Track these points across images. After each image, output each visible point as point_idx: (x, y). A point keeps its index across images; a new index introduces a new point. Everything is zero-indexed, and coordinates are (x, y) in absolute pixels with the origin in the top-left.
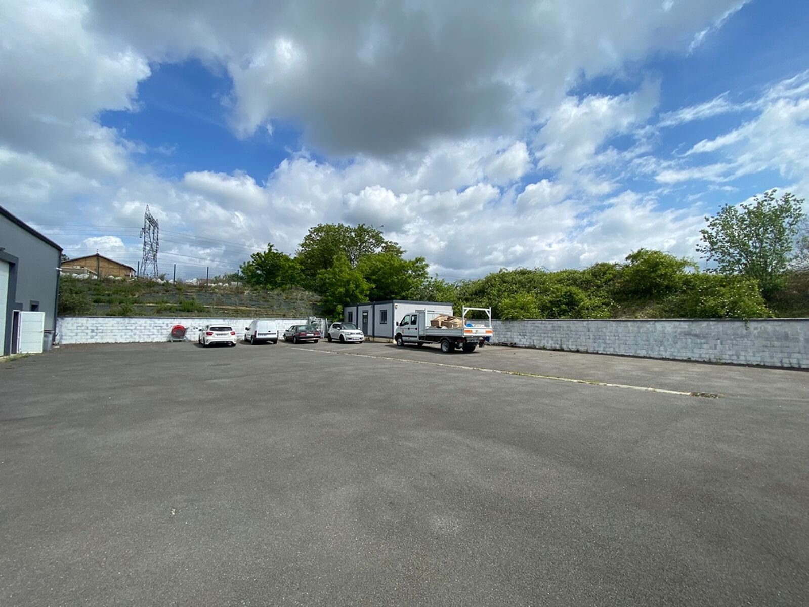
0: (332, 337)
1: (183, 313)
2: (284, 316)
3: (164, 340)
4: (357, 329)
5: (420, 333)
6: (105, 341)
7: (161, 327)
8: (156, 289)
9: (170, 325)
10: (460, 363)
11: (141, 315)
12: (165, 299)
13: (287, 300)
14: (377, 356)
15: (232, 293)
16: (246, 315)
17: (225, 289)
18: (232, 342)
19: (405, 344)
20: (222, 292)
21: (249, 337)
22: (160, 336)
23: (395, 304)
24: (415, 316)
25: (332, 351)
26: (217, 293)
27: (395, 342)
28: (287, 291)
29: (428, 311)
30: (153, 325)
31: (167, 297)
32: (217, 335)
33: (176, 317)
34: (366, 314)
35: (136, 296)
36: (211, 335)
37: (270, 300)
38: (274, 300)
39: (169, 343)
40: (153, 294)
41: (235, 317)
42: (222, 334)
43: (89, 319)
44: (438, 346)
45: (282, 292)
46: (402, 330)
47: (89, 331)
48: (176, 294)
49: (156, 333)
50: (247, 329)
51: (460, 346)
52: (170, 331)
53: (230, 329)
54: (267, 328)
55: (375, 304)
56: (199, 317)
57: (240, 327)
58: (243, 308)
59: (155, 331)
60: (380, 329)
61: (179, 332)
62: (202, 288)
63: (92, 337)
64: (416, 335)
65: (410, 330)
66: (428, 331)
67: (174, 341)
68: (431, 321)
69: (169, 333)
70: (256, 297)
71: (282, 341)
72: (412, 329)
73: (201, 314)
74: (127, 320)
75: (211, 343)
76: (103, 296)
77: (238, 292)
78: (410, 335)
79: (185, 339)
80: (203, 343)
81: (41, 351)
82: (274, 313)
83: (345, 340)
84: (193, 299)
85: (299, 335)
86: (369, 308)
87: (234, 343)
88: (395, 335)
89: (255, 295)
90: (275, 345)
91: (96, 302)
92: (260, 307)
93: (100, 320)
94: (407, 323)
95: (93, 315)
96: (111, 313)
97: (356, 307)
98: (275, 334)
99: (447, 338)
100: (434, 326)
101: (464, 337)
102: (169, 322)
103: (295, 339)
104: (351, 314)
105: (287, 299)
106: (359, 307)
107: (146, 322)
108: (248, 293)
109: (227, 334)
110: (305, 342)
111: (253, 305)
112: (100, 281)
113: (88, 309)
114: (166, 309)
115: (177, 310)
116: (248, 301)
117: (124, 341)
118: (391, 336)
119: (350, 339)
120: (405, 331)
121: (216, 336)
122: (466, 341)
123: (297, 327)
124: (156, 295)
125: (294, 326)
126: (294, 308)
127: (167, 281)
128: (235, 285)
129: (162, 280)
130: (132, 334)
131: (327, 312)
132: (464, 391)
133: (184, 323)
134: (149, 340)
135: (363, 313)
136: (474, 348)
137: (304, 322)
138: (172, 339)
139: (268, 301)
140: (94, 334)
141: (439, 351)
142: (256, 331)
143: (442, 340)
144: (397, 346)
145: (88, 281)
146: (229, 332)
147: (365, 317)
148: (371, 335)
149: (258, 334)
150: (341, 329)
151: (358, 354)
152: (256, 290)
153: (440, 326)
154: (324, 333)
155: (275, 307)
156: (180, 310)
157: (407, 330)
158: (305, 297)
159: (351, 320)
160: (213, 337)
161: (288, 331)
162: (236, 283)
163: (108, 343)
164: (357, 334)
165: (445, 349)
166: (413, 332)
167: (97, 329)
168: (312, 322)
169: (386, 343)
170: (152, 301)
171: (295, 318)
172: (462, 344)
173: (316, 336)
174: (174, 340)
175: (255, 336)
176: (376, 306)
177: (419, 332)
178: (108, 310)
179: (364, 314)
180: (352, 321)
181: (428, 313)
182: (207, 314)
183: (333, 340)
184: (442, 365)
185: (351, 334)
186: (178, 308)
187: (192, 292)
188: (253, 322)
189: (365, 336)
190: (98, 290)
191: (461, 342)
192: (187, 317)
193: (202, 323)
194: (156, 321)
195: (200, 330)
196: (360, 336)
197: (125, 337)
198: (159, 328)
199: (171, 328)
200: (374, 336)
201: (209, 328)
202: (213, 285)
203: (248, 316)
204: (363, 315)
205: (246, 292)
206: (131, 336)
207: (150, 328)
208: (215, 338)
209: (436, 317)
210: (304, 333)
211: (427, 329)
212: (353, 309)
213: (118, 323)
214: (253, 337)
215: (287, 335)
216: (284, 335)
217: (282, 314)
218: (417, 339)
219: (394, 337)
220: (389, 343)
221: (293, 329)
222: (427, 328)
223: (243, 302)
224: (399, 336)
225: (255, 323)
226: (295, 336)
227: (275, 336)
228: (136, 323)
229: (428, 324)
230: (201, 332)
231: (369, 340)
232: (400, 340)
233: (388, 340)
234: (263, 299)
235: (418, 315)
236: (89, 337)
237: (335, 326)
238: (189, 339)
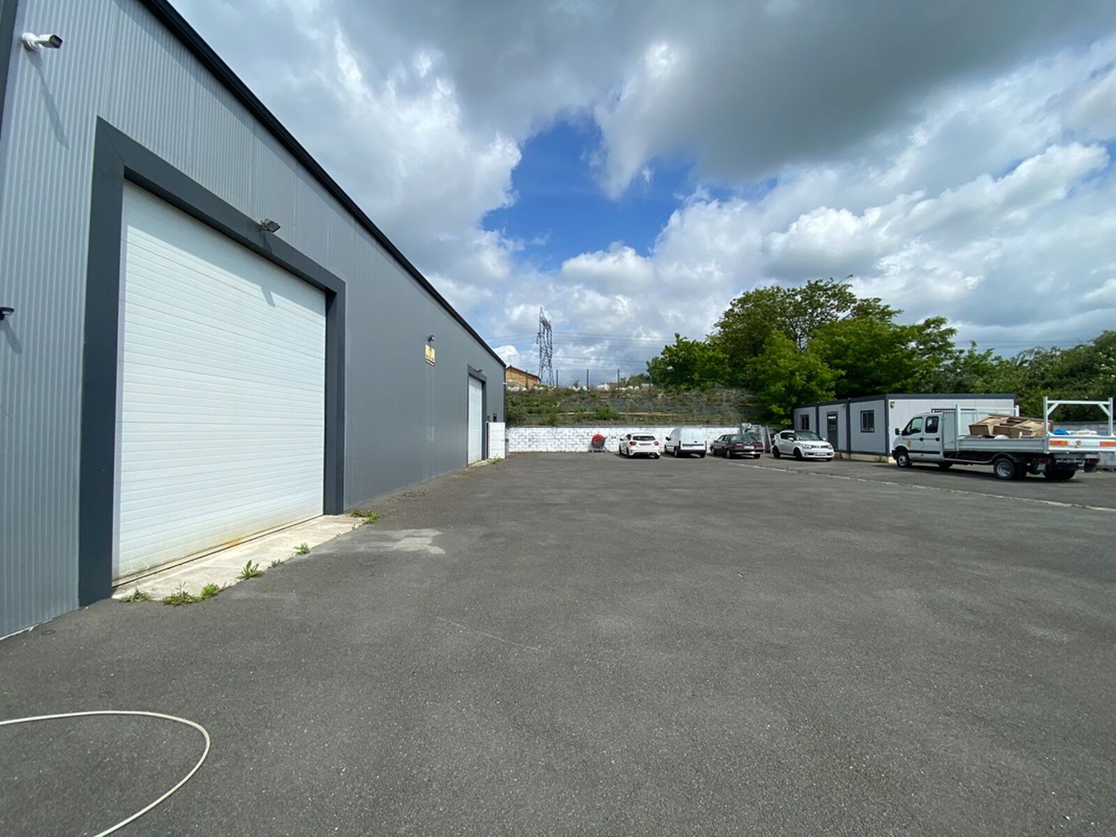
0: (781, 451)
1: (600, 422)
2: (708, 423)
3: (586, 450)
4: (821, 440)
5: (946, 447)
6: (539, 450)
8: (574, 397)
9: (590, 434)
10: (1043, 495)
11: (565, 424)
12: (583, 407)
13: (709, 403)
14: (868, 479)
15: (645, 397)
16: (663, 422)
17: (636, 393)
18: (656, 454)
19: (914, 464)
20: (634, 396)
21: (671, 449)
22: (582, 446)
23: (890, 401)
24: (935, 419)
25: (790, 469)
26: (629, 398)
27: (892, 460)
28: (708, 391)
29: (962, 409)
30: (576, 434)
31: (584, 405)
32: (641, 444)
33: (593, 426)
34: (835, 417)
35: (558, 406)
36: (634, 445)
37: (688, 403)
38: (693, 403)
39: (591, 454)
40: (572, 403)
41: (651, 424)
42: (645, 444)
43: (526, 428)
44: (990, 469)
45: (700, 393)
46: (907, 441)
47: (527, 440)
48: (591, 401)
49: (579, 443)
50: (667, 438)
51: (1038, 469)
52: (591, 440)
53: (652, 438)
54: (693, 438)
55: (850, 402)
56: (616, 425)
57: (661, 437)
58: (659, 414)
59: (578, 440)
60: (861, 439)
61: (598, 442)
62: (613, 393)
63: (530, 446)
64: (938, 450)
65: (924, 441)
66: (964, 443)
67: (595, 451)
68: (970, 426)
69: (590, 443)
70: (671, 400)
71: (709, 455)
72: (926, 439)
73: (617, 422)
74: (555, 429)
75: (636, 453)
76: (533, 406)
77: (651, 396)
78: (924, 449)
79: (604, 449)
80: (626, 453)
81: (504, 457)
82: (695, 419)
83: (803, 455)
84: (607, 406)
85: (733, 448)
86: (839, 408)
87: (659, 454)
88: (892, 448)
89: (670, 398)
90: (703, 459)
91: (530, 413)
92: (677, 413)
93: (535, 429)
94: (916, 431)
95: (530, 425)
96: (542, 423)
97: (814, 408)
98: (703, 445)
99: (1009, 456)
100: (977, 434)
101: (1048, 453)
102: (589, 431)
103: (728, 452)
104: (805, 419)
105: (709, 400)
106: (820, 408)
107: (569, 432)
108: (662, 396)
109: (649, 444)
110: (739, 457)
111: (669, 410)
112: (529, 392)
113: (525, 420)
114: (584, 418)
115: (594, 418)
116: (664, 406)
117: (553, 450)
118: (884, 451)
119: (812, 454)
120: (913, 443)
121: (639, 446)
122: (1055, 460)
123: (731, 436)
124: (574, 404)
125: (725, 436)
126: (719, 412)
127: (582, 388)
128: (647, 388)
129: (576, 387)
130: (559, 443)
131: (765, 418)
132: (1056, 531)
133: (604, 432)
134: (573, 450)
135: (828, 415)
136: (1072, 473)
137: (735, 430)
138: (593, 449)
139: (686, 405)
140: (531, 443)
141: (994, 476)
142: (680, 442)
143: (998, 457)
144: (898, 467)
145: (520, 393)
146: (652, 442)
147: (832, 424)
148: (845, 449)
149: (684, 445)
150: (795, 439)
151: (832, 475)
152: (670, 392)
153: (991, 433)
154: (764, 444)
155: (695, 411)
156: (597, 418)
157: (919, 441)
158: (732, 397)
159: (805, 425)
160: (637, 447)
161: (717, 442)
162: (648, 385)
163: (541, 452)
164: (822, 447)
165: (1002, 473)
166: (936, 446)
167: (533, 438)
168: (746, 431)
169: (875, 462)
170: (572, 410)
171: (722, 424)
172: (1044, 465)
173: (758, 448)
174: (595, 449)
175: (679, 447)
176: (851, 405)
177: (943, 445)
178: (540, 420)
179: (830, 418)
180: (808, 428)
181: (962, 413)
182: (622, 422)
183: (782, 456)
184: (1001, 497)
185: (813, 447)
186: (596, 416)
187: (605, 399)
188: (674, 431)
189: (835, 451)
190: (529, 401)
191: (1042, 462)
192: (605, 426)
193: (622, 432)
194: (578, 429)
195: (621, 440)
196: (827, 450)
197: (554, 446)
198: (581, 437)
199: (592, 437)
200: (849, 451)
201: (632, 438)
202: (623, 389)
203: (666, 424)
204: (828, 420)
205: (660, 395)
206: (558, 445)
207: (574, 437)
208: (638, 448)
209: (980, 420)
210: (741, 445)
211: (961, 440)
212: (811, 411)
213: (548, 432)
214: (676, 448)
215: (715, 447)
216: (712, 448)
217: (705, 420)
218: (940, 457)
219: (891, 452)
220: (879, 461)
221: (723, 440)
222: (962, 438)
223: (658, 407)
224: (899, 451)
225: (677, 433)
226: (727, 449)
227: (702, 448)
228: (562, 432)
229: (963, 430)
230: (622, 442)
231: (842, 458)
232: (904, 458)
233: (878, 457)
234: (680, 403)
235: (940, 417)
236: (527, 446)
237: (784, 436)
238: (608, 449)
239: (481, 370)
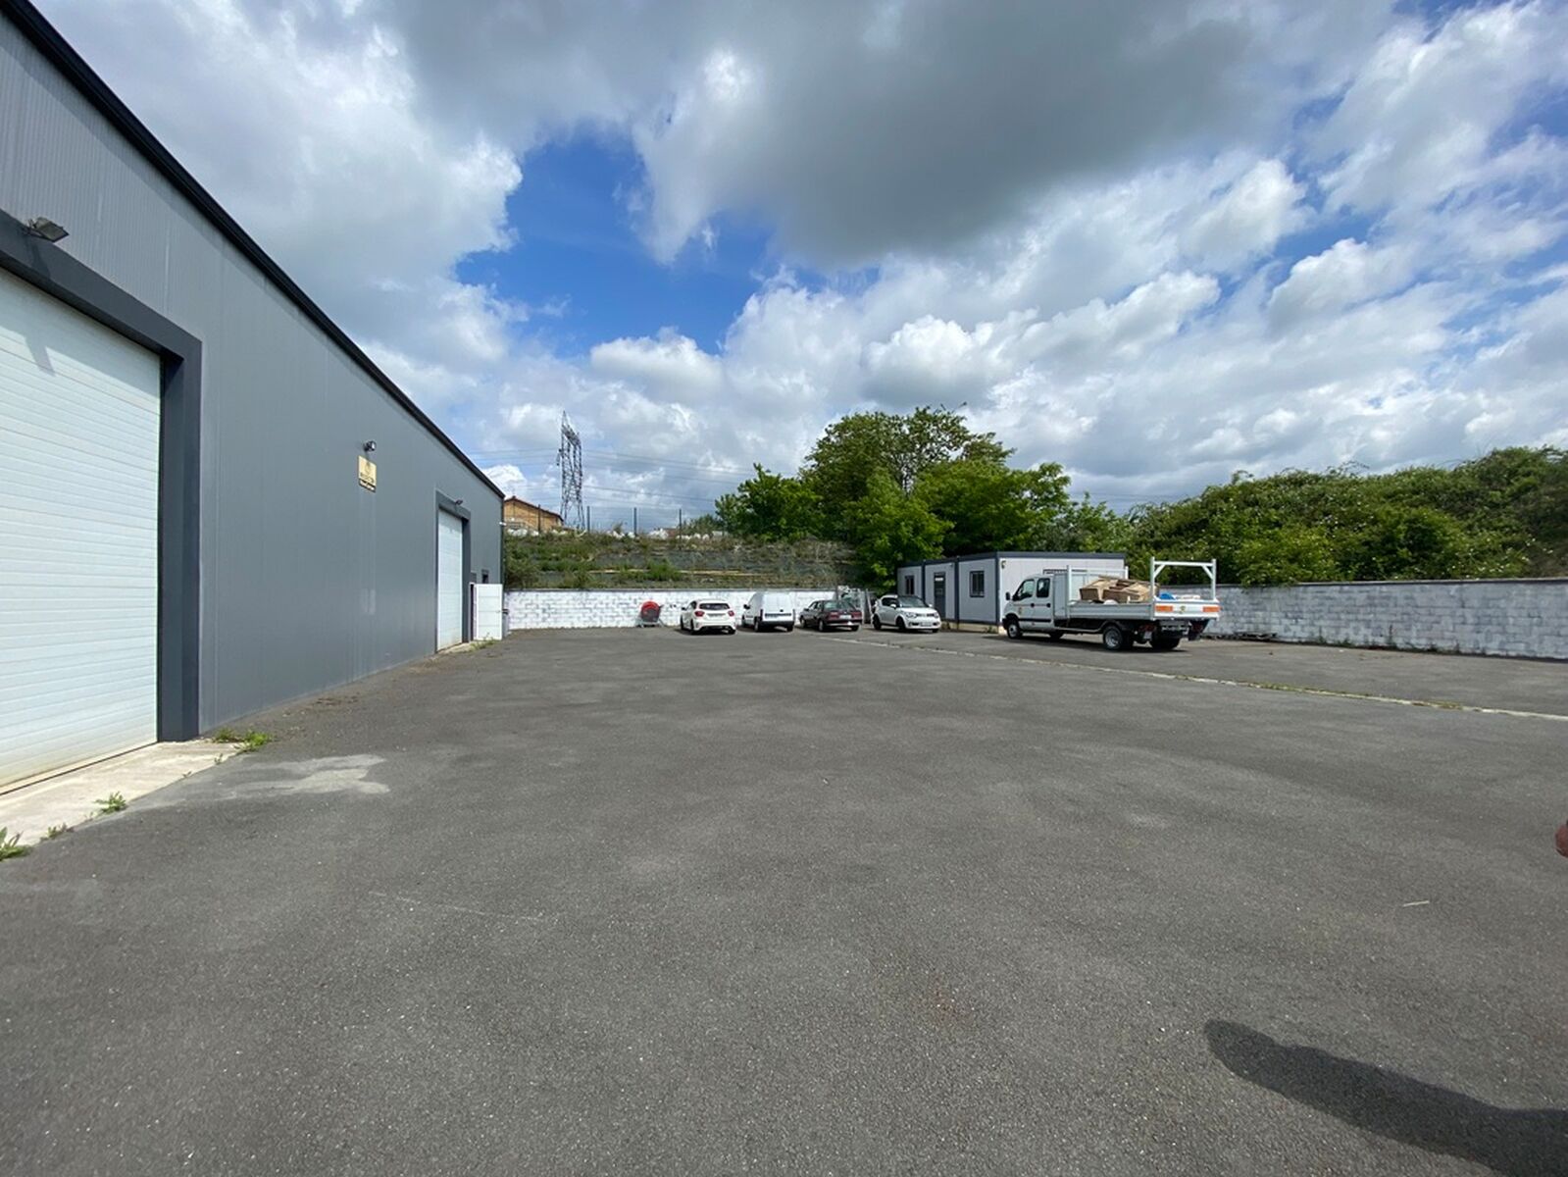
0: (882, 621)
1: (653, 583)
2: (797, 586)
3: (632, 623)
4: (927, 606)
5: (1057, 614)
6: (559, 626)
7: (627, 604)
8: (614, 547)
9: (639, 601)
10: (1147, 667)
11: (600, 587)
12: (628, 562)
13: (799, 559)
14: (976, 653)
15: (717, 549)
16: (741, 584)
17: (705, 543)
18: (730, 627)
19: (1025, 634)
20: (702, 548)
21: (750, 621)
22: (626, 618)
23: (1001, 560)
24: (1046, 581)
25: (892, 642)
26: (695, 551)
27: (1002, 631)
28: (798, 543)
29: (1073, 570)
30: (617, 602)
31: (630, 560)
32: (711, 615)
33: (644, 589)
34: (941, 579)
35: (591, 559)
36: (701, 615)
37: (772, 559)
38: (779, 559)
39: (639, 629)
40: (611, 555)
41: (724, 587)
42: (716, 615)
43: (539, 594)
44: (1098, 638)
45: (788, 546)
46: (1017, 608)
47: (540, 611)
48: (640, 554)
49: (621, 614)
50: (746, 607)
51: (1145, 637)
52: (640, 610)
53: (726, 606)
54: (778, 605)
55: (959, 560)
56: (676, 588)
57: (738, 602)
58: (735, 573)
59: (620, 610)
60: (970, 606)
61: (651, 612)
62: (673, 543)
63: (544, 620)
64: (1048, 617)
65: (1035, 607)
66: (1075, 609)
67: (645, 626)
68: (1081, 590)
69: (638, 614)
70: (751, 554)
71: (798, 627)
72: (1038, 605)
73: (678, 583)
74: (584, 594)
75: (703, 628)
76: (550, 559)
77: (727, 548)
78: (1034, 617)
79: (659, 622)
80: (689, 628)
81: (500, 638)
82: (781, 580)
83: (907, 626)
84: (664, 561)
85: (827, 617)
86: (947, 568)
87: (734, 628)
88: (1002, 616)
89: (749, 551)
90: (789, 633)
91: (544, 569)
92: (759, 572)
93: (553, 594)
94: (1027, 595)
95: (544, 588)
96: (565, 585)
97: (920, 568)
98: (790, 615)
99: (1118, 623)
100: (1087, 599)
101: (1154, 619)
102: (637, 597)
103: (821, 623)
104: (910, 581)
105: (799, 556)
106: (927, 567)
107: (607, 598)
108: (740, 549)
109: (721, 615)
110: (834, 630)
111: (748, 568)
112: (543, 538)
113: (537, 580)
114: (630, 577)
115: (645, 579)
116: (742, 562)
117: (582, 626)
118: (994, 620)
119: (917, 624)
120: (1024, 610)
121: (708, 617)
122: (1160, 627)
123: (824, 602)
124: (615, 557)
125: (817, 603)
126: (811, 572)
127: (626, 535)
128: (719, 536)
129: (619, 533)
130: (591, 615)
131: (864, 578)
132: (1160, 706)
133: (658, 598)
134: (613, 625)
135: (935, 577)
136: (1176, 642)
137: (830, 595)
138: (642, 623)
139: (770, 561)
140: (546, 615)
141: (1102, 647)
142: (762, 611)
143: (1107, 625)
144: (1008, 638)
145: (528, 539)
146: (725, 611)
147: (940, 587)
148: (953, 617)
149: (766, 615)
150: (898, 606)
151: (937, 649)
152: (750, 543)
153: (1101, 599)
154: (863, 613)
155: (781, 570)
156: (650, 579)
157: (1030, 607)
158: (827, 552)
159: (910, 589)
160: (705, 619)
161: (807, 610)
162: (721, 533)
163: (562, 628)
164: (928, 615)
165: (1111, 643)
166: (1046, 613)
167: (549, 609)
168: (843, 596)
169: (984, 632)
170: (611, 565)
171: (815, 588)
172: (1150, 633)
173: (856, 618)
174: (646, 623)
175: (761, 618)
176: (960, 563)
177: (1054, 612)
178: (561, 581)
179: (937, 579)
180: (912, 592)
181: (1073, 575)
182: (686, 584)
183: (883, 627)
184: (1108, 670)
185: (918, 615)
186: (647, 575)
187: (661, 551)
188: (754, 596)
189: (942, 620)
190: (543, 551)
191: (1149, 630)
192: (660, 590)
193: (685, 597)
194: (621, 595)
195: (683, 609)
196: (933, 619)
197: (583, 619)
198: (624, 606)
199: (641, 606)
200: (958, 621)
201: (698, 606)
202: (687, 537)
203: (745, 587)
204: (936, 582)
205: (737, 547)
206: (590, 617)
207: (615, 606)
208: (707, 620)
209: (1090, 583)
210: (836, 613)
211: (1072, 606)
212: (915, 571)
213: (574, 599)
214: (758, 619)
215: (806, 618)
216: (802, 618)
217: (794, 581)
218: (1051, 625)
219: (1001, 620)
220: (989, 632)
221: (816, 607)
222: (1073, 603)
223: (734, 564)
224: (1011, 619)
225: (758, 598)
226: (820, 619)
227: (790, 619)
228: (595, 599)
229: (1074, 595)
230: (684, 612)
231: (949, 628)
232: (1014, 627)
233: (988, 627)
234: (763, 559)
235: (1052, 579)
236: (540, 619)
237: (886, 602)
238: (665, 622)
239: (461, 502)
